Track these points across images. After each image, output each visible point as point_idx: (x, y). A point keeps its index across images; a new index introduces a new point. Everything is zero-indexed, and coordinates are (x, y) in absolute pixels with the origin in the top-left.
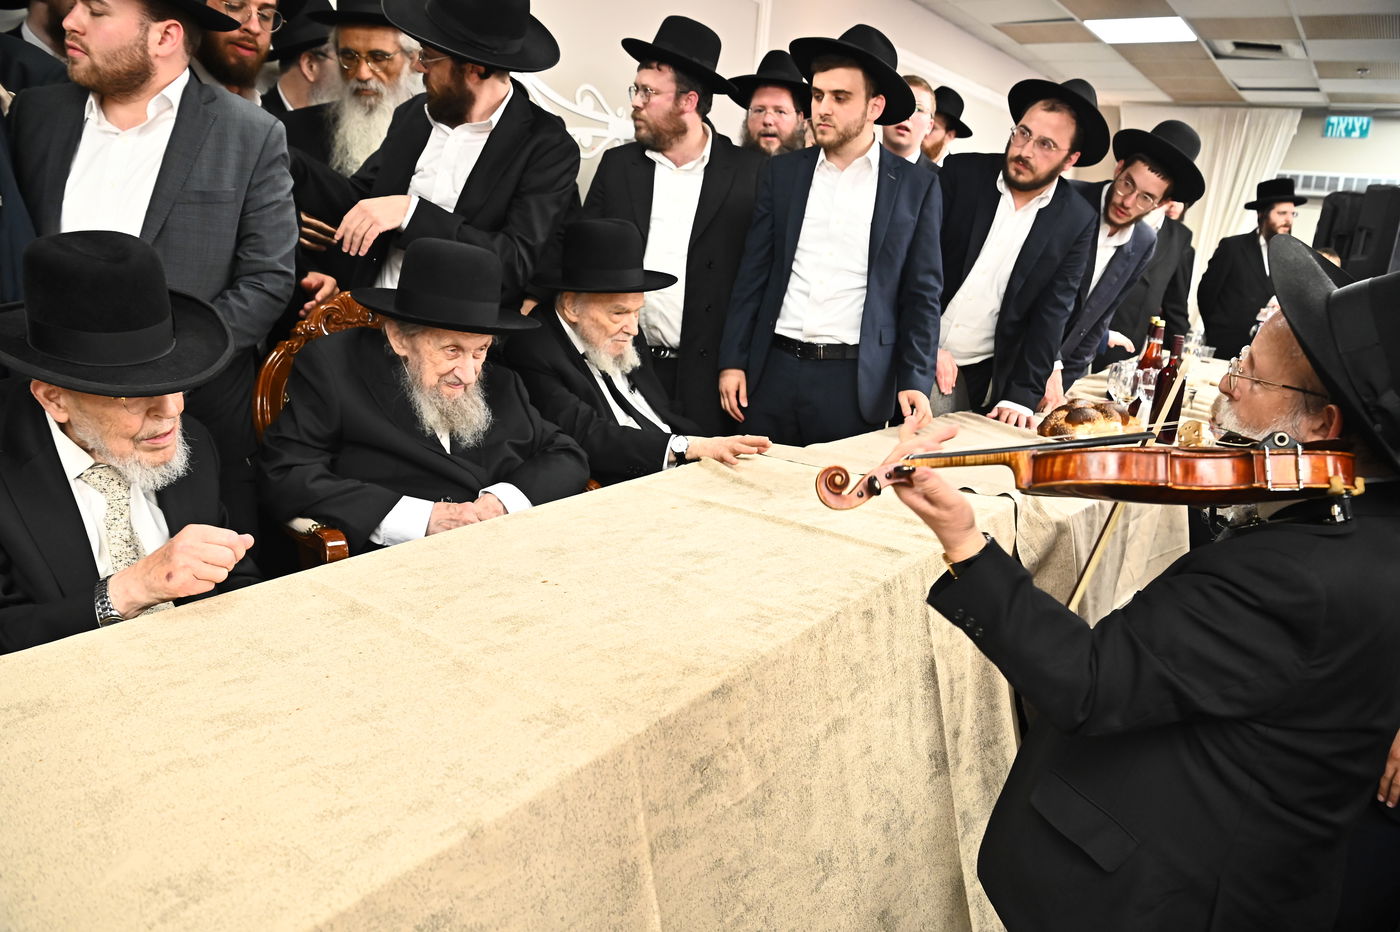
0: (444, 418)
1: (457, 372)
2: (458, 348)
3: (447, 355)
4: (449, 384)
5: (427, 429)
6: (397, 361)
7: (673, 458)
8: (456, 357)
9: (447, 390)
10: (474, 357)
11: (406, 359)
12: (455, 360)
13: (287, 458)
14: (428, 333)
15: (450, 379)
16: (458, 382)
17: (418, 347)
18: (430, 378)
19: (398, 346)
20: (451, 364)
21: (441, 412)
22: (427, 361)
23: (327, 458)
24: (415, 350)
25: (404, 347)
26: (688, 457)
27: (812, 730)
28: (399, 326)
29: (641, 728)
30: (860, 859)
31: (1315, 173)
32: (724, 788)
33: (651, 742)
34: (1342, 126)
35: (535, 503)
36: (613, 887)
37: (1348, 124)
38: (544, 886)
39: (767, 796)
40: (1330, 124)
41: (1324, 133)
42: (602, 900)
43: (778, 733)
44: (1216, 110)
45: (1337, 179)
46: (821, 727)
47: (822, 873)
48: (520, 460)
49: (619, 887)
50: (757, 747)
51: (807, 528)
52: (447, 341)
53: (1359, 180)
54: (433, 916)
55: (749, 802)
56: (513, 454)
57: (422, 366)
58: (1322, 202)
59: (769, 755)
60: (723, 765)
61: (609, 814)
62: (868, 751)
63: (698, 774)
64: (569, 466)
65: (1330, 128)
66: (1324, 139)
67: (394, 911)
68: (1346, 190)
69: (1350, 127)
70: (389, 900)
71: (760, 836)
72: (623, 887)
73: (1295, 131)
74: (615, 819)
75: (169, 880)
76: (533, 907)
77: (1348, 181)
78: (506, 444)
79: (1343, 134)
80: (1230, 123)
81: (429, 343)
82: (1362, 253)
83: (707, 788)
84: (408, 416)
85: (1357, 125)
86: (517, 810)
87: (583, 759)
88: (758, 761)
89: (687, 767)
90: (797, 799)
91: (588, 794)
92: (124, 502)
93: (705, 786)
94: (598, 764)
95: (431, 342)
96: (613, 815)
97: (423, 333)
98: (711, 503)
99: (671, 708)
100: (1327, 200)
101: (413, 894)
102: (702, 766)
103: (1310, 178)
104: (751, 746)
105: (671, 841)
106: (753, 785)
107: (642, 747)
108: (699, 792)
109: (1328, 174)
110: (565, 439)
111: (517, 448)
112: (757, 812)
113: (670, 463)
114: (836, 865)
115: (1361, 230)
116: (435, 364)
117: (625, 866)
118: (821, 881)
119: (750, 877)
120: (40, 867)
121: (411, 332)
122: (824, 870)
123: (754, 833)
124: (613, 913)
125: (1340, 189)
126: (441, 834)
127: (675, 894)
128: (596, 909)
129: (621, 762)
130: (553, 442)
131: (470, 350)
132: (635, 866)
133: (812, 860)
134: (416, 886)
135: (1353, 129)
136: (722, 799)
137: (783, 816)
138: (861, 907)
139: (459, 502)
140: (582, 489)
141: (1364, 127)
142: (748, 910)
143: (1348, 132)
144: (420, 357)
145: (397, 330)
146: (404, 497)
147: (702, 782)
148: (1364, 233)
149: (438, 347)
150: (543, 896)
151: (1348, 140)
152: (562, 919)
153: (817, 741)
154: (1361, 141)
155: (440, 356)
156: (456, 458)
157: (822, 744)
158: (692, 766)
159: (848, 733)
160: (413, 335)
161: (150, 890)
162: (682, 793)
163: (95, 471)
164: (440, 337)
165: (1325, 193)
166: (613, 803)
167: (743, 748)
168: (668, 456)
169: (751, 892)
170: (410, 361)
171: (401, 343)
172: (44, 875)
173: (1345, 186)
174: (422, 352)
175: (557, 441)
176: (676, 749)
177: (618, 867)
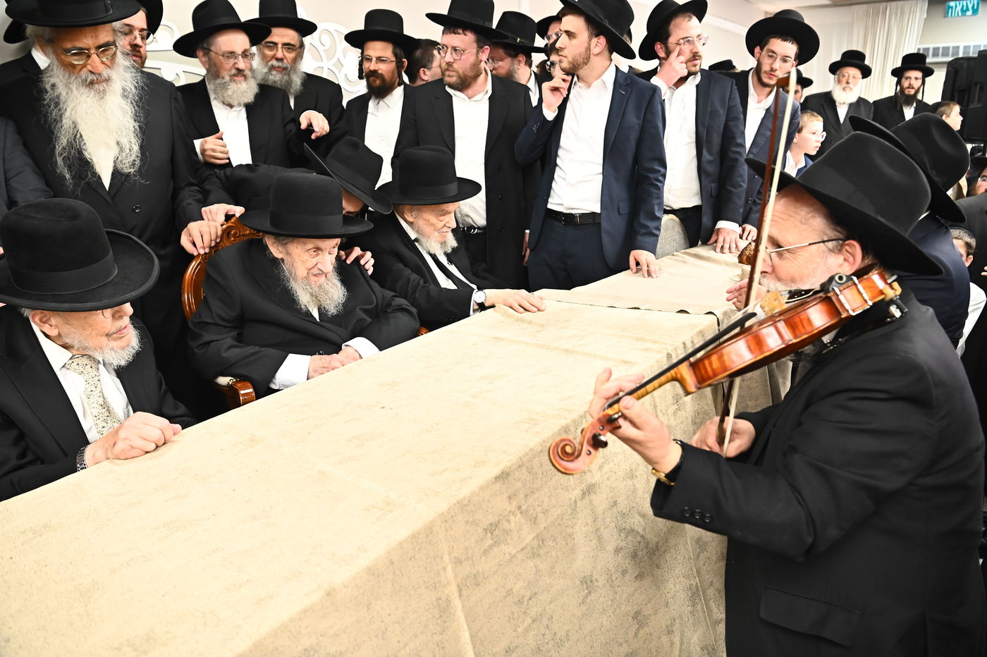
0: (314, 299)
1: (319, 266)
2: (318, 249)
3: (311, 255)
4: (315, 275)
5: (303, 307)
6: (276, 262)
7: (476, 307)
8: (317, 255)
9: (314, 278)
10: (329, 253)
11: (283, 260)
12: (317, 258)
13: (207, 337)
14: (296, 241)
15: (315, 271)
16: (321, 272)
17: (290, 251)
18: (301, 271)
19: (276, 251)
20: (314, 261)
21: (312, 295)
22: (297, 260)
23: (234, 333)
24: (288, 253)
25: (280, 252)
26: (486, 305)
27: (571, 495)
28: (275, 238)
29: (443, 507)
30: (614, 578)
31: (941, 45)
32: (509, 541)
33: (452, 517)
34: (959, 8)
35: (381, 349)
36: (433, 616)
37: (963, 6)
38: (383, 621)
39: (540, 543)
40: (949, 7)
41: (946, 15)
42: (426, 626)
43: (546, 500)
44: (865, 6)
45: (958, 48)
46: (578, 492)
47: (586, 591)
48: (369, 320)
49: (438, 616)
50: (531, 512)
51: (567, 351)
52: (310, 246)
53: (975, 46)
54: (305, 650)
55: (529, 548)
56: (364, 316)
57: (295, 265)
58: (946, 66)
59: (540, 515)
60: (506, 526)
61: (426, 568)
62: (615, 503)
63: (489, 535)
64: (404, 321)
65: (950, 10)
66: (946, 19)
67: (277, 649)
68: (965, 56)
69: (965, 8)
70: (273, 642)
71: (538, 571)
72: (440, 616)
73: (925, 16)
74: (430, 571)
75: (128, 640)
76: (376, 636)
77: (966, 48)
78: (358, 309)
79: (960, 14)
80: (876, 14)
81: (297, 248)
82: (978, 102)
83: (496, 543)
84: (290, 300)
85: (970, 6)
86: (358, 573)
87: (403, 533)
88: (533, 520)
89: (480, 530)
90: (564, 543)
91: (409, 557)
92: (96, 379)
93: (495, 542)
94: (413, 536)
95: (299, 247)
96: (429, 569)
97: (292, 241)
98: (500, 338)
99: (465, 492)
100: (950, 64)
101: (289, 637)
102: (491, 529)
103: (938, 48)
104: (527, 511)
105: (474, 582)
106: (530, 537)
107: (446, 521)
108: (491, 546)
109: (951, 44)
110: (401, 301)
111: (366, 311)
112: (535, 555)
113: (474, 311)
114: (596, 584)
115: (976, 84)
116: (304, 262)
117: (440, 602)
118: (586, 596)
119: (533, 599)
120: (45, 638)
121: (284, 242)
122: (587, 589)
123: (534, 570)
124: (435, 634)
125: (961, 55)
126: (307, 595)
127: (479, 616)
128: (422, 633)
129: (431, 533)
130: (391, 304)
131: (326, 249)
132: (448, 601)
133: (578, 583)
134: (290, 631)
135: (967, 9)
136: (509, 549)
137: (554, 555)
138: (618, 611)
139: (328, 355)
140: (416, 334)
141: (975, 7)
142: (534, 621)
143: (964, 11)
144: (292, 258)
145: (274, 241)
146: (290, 355)
147: (492, 539)
148: (979, 86)
149: (304, 250)
150: (383, 628)
151: (964, 18)
152: (399, 642)
153: (575, 502)
154: (973, 17)
155: (306, 256)
156: (325, 324)
157: (579, 503)
158: (484, 529)
159: (598, 493)
160: (286, 244)
161: (116, 648)
162: (478, 548)
163: (73, 360)
164: (305, 244)
165: (950, 59)
166: (428, 561)
167: (521, 513)
168: (473, 306)
169: (535, 609)
170: (286, 262)
171: (278, 250)
172: (48, 644)
173: (964, 53)
174: (293, 254)
175: (393, 303)
176: (471, 519)
177: (435, 603)
